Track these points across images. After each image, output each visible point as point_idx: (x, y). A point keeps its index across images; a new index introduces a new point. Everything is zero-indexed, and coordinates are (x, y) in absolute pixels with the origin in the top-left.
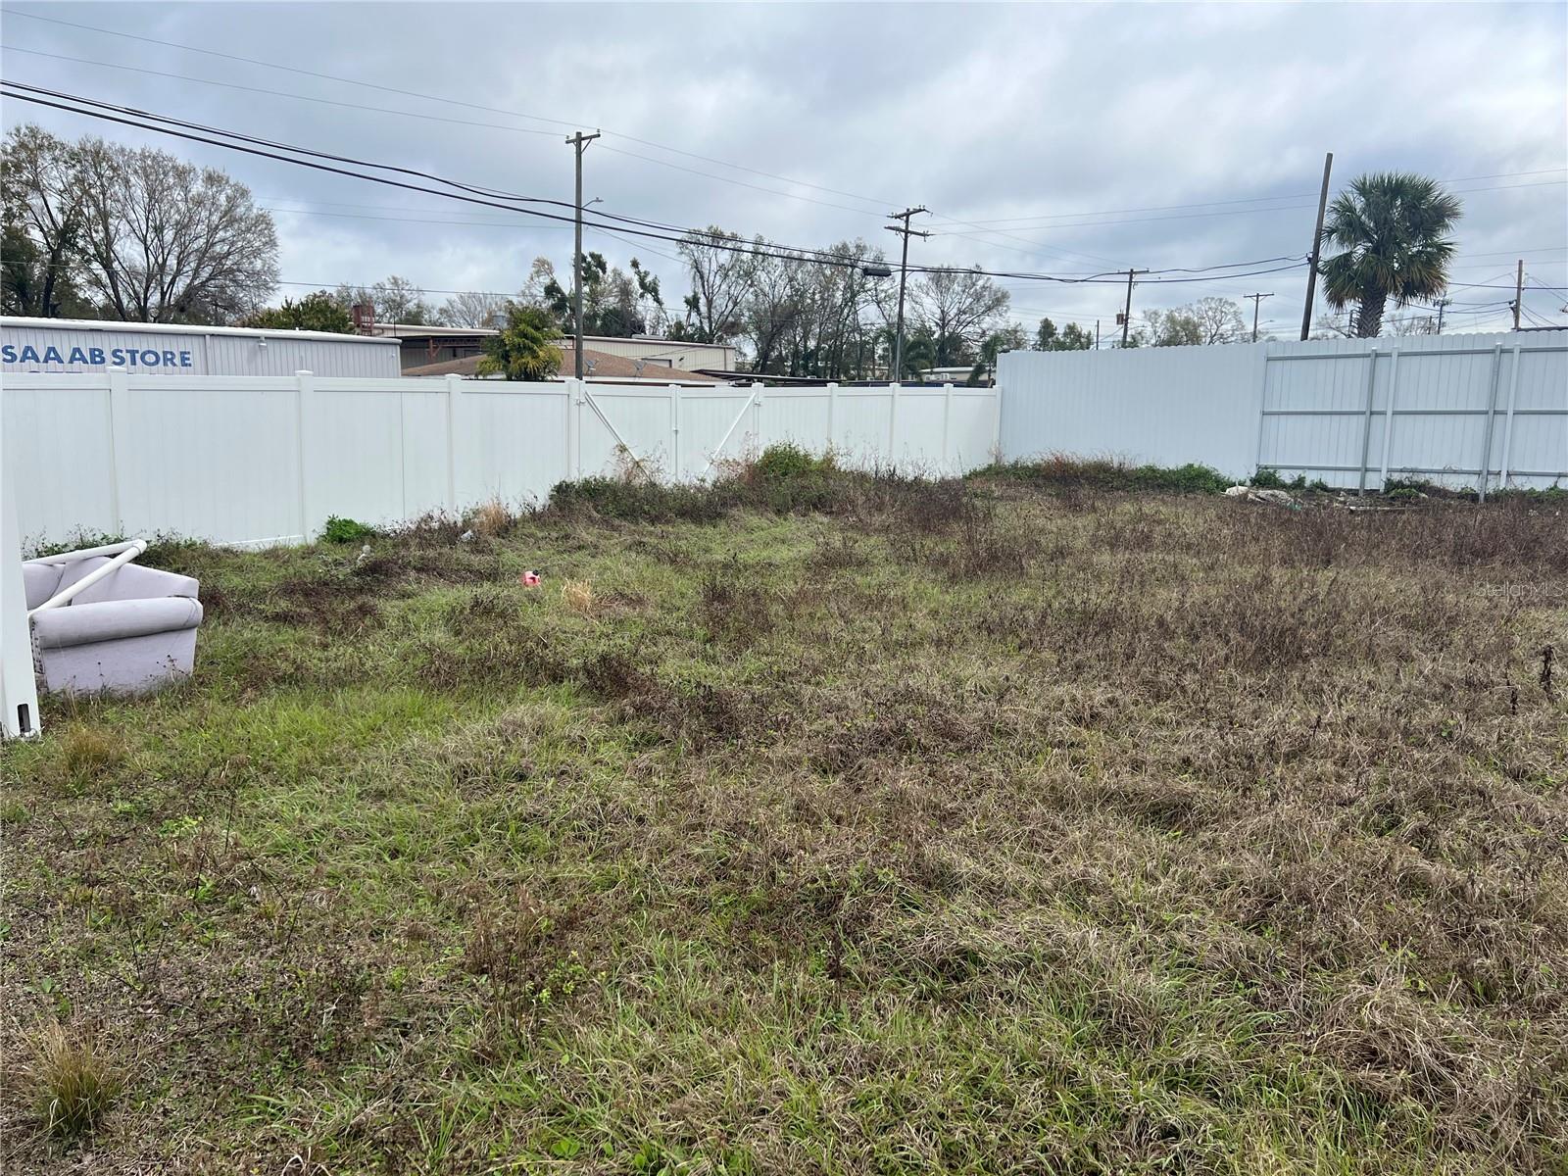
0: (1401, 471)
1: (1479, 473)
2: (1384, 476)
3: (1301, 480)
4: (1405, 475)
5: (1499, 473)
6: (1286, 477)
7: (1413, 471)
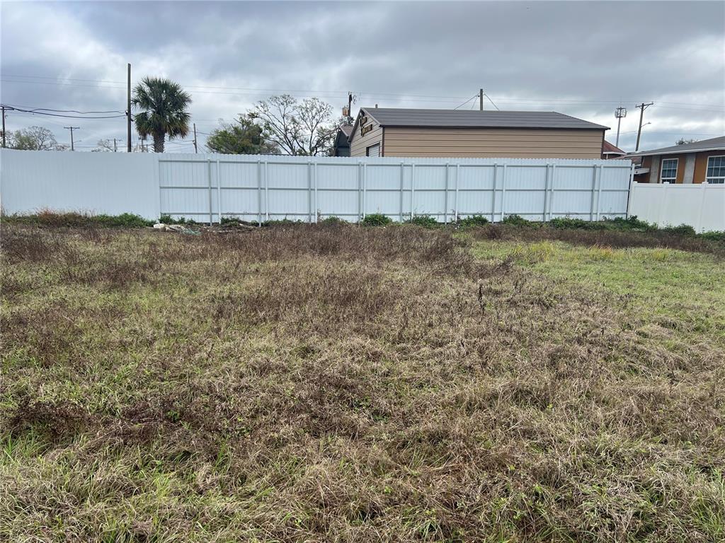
0: (227, 214)
1: (258, 214)
2: (220, 216)
3: (183, 219)
4: (229, 216)
5: (265, 214)
6: (176, 218)
7: (232, 214)
